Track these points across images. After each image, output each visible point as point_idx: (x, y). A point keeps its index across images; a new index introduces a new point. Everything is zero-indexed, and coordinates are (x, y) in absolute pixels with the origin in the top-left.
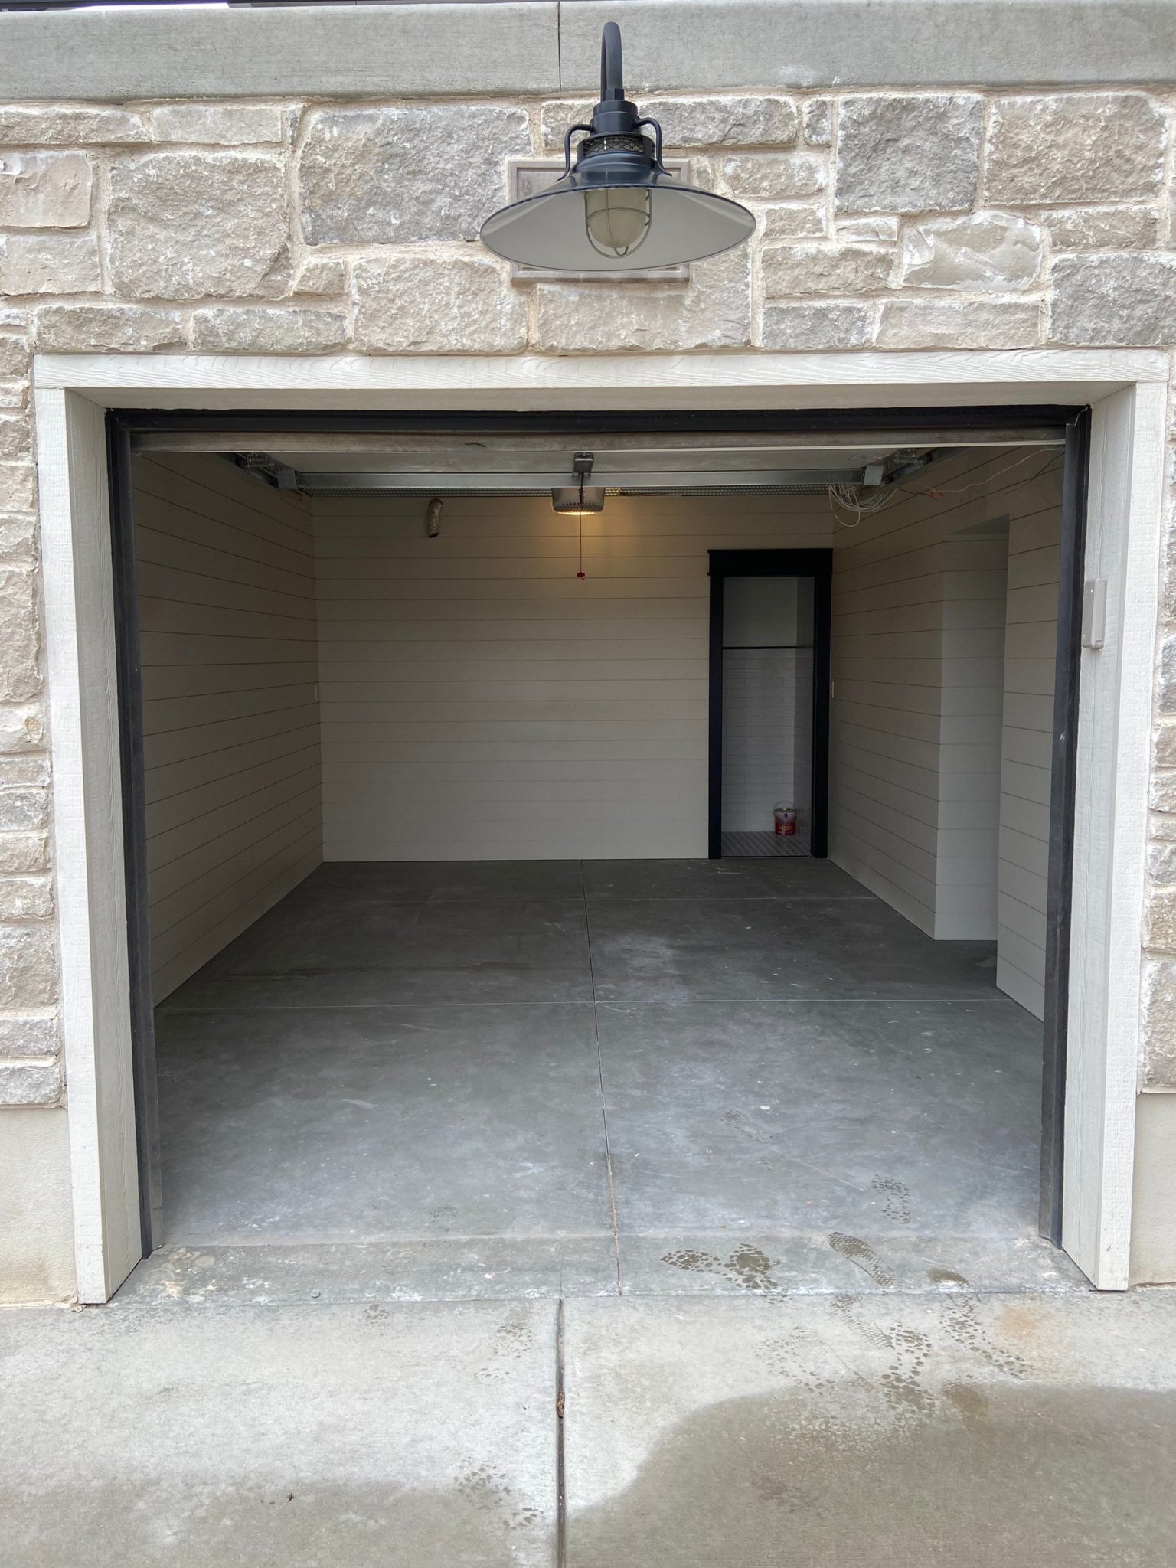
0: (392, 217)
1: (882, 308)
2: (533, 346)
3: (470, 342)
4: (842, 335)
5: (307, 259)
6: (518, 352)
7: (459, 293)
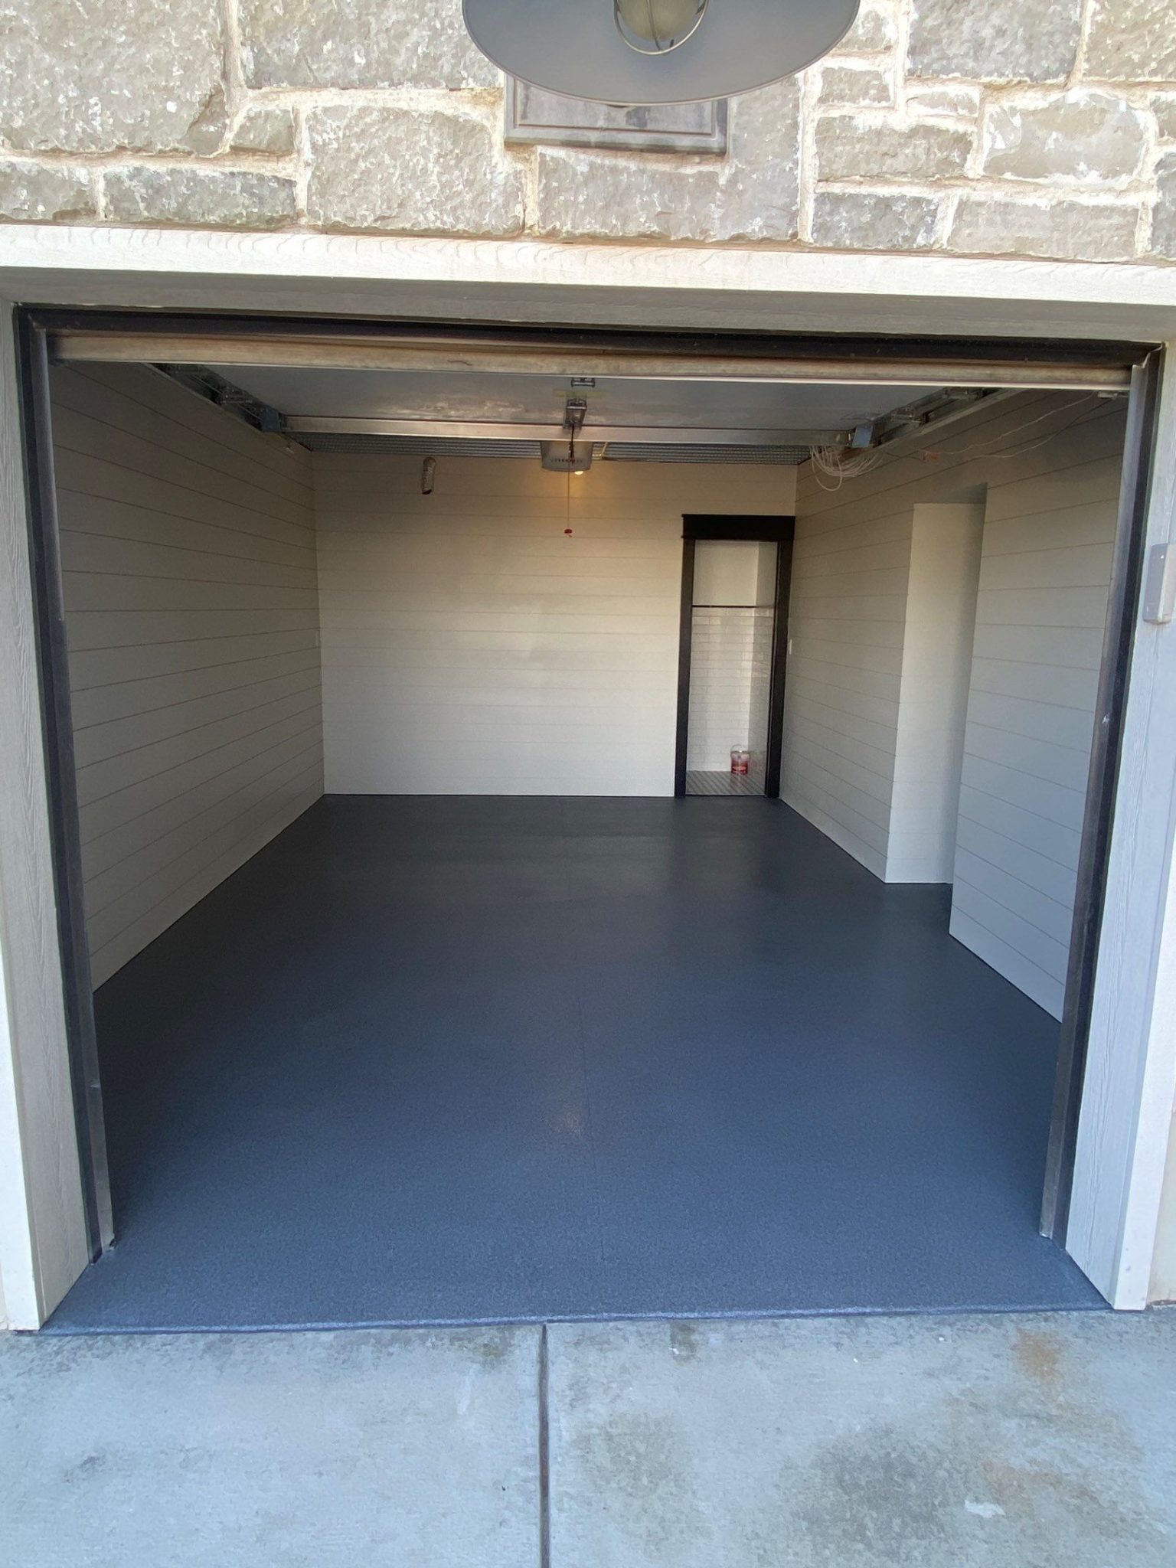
0: (356, 54)
1: (956, 201)
2: (531, 227)
3: (451, 220)
4: (907, 233)
5: (245, 105)
6: (511, 235)
7: (440, 156)
